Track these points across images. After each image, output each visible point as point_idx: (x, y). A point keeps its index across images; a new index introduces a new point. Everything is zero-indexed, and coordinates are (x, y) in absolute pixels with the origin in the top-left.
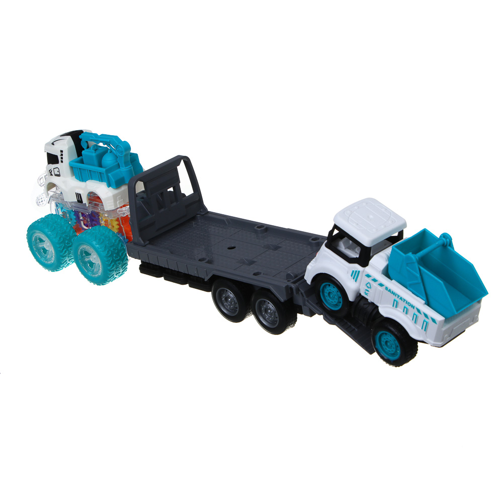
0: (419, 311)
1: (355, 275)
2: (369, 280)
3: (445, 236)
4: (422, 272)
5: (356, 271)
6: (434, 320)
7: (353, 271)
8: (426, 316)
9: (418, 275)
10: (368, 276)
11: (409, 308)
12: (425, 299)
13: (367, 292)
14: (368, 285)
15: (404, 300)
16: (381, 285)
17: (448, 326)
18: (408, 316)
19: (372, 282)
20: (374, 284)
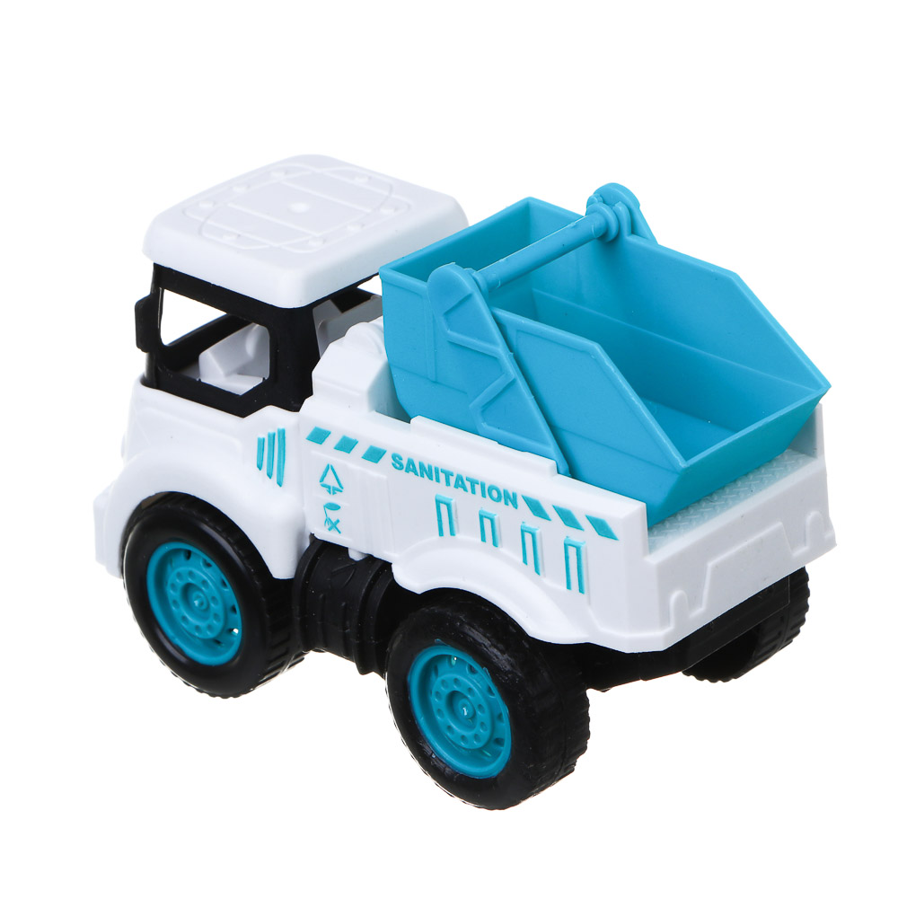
0: (536, 508)
1: (271, 455)
2: (326, 454)
3: (608, 196)
4: (511, 333)
5: (272, 437)
6: (601, 528)
7: (261, 443)
8: (567, 518)
9: (500, 349)
10: (319, 436)
11: (499, 510)
12: (552, 447)
13: (333, 515)
14: (330, 480)
15: (473, 483)
16: (374, 455)
17: (681, 540)
18: (503, 550)
19: (340, 460)
20: (351, 465)
